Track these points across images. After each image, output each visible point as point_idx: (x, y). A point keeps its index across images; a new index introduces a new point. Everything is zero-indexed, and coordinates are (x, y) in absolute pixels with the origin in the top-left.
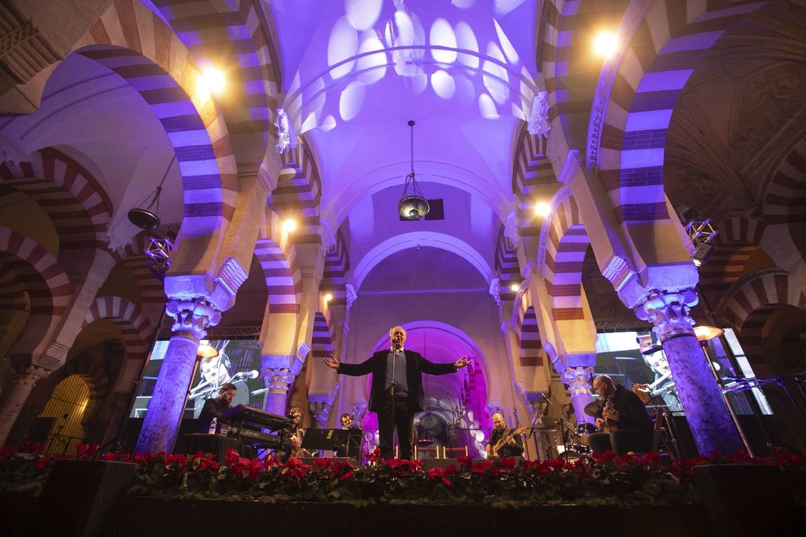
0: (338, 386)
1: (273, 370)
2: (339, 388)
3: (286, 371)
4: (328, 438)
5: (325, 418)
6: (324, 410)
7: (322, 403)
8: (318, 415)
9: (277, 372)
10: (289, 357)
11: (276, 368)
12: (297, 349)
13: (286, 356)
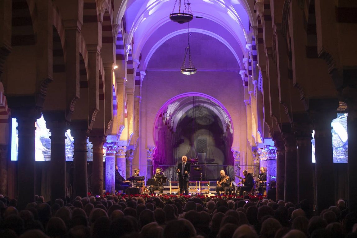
3: (125, 147)
5: (132, 158)
6: (132, 154)
7: (130, 150)
8: (129, 157)
9: (121, 148)
10: (127, 141)
11: (120, 146)
12: (129, 136)
13: (125, 141)
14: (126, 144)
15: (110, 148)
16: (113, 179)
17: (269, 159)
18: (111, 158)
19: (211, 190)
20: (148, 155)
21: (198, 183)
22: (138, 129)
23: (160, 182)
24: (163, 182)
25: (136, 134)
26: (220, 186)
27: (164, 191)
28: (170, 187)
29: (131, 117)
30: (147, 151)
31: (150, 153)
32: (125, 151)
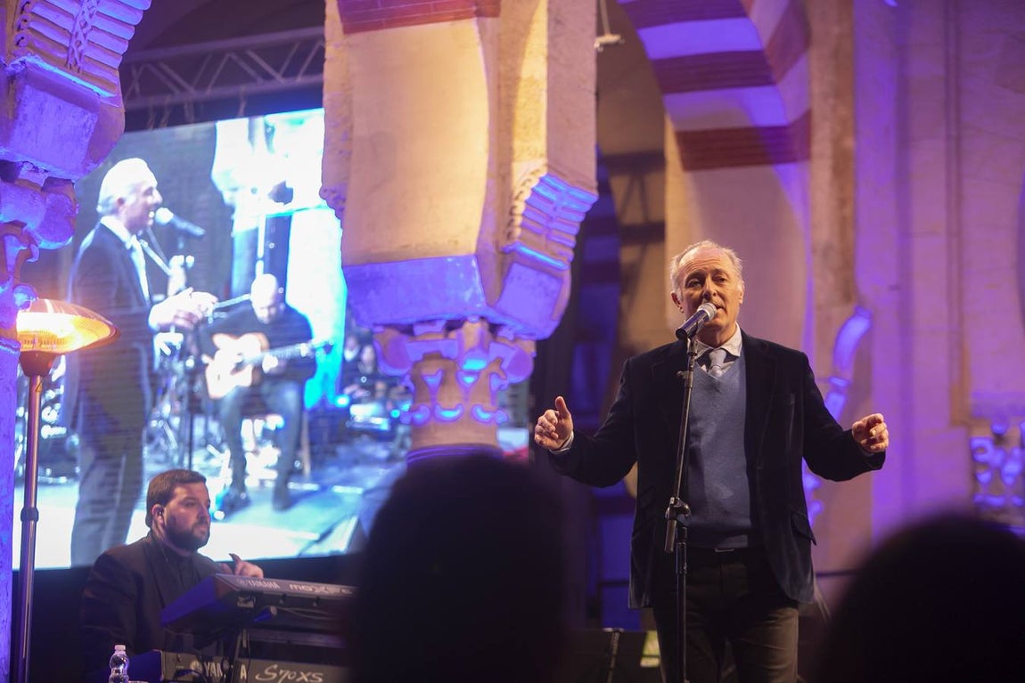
0: (857, 327)
1: (408, 330)
2: (867, 335)
3: (473, 331)
4: (645, 663)
9: (430, 338)
10: (474, 264)
11: (422, 322)
12: (511, 213)
13: (457, 259)
29: (532, 14)
30: (977, 443)
31: (1004, 462)
32: (471, 373)
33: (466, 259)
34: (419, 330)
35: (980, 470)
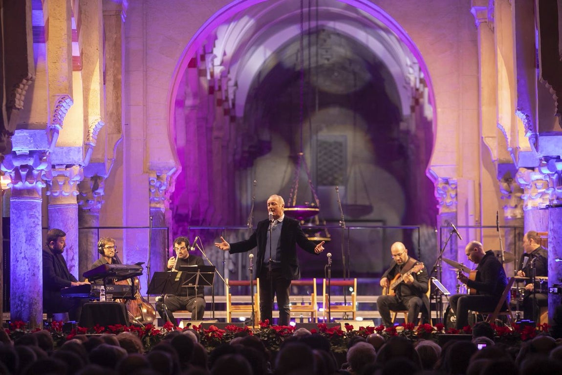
1: (54, 167)
5: (99, 206)
6: (98, 191)
7: (92, 178)
8: (87, 201)
9: (61, 170)
10: (81, 150)
11: (58, 165)
12: (88, 132)
13: (76, 147)
14: (78, 157)
15: (24, 173)
16: (34, 275)
17: (555, 202)
18: (26, 203)
19: (363, 307)
20: (152, 196)
21: (320, 286)
22: (117, 108)
23: (194, 284)
24: (201, 282)
25: (113, 125)
26: (391, 293)
27: (207, 314)
28: (227, 298)
29: (94, 69)
30: (150, 179)
31: (161, 186)
32: (74, 181)
33: (79, 148)
34: (57, 167)
35: (152, 189)
